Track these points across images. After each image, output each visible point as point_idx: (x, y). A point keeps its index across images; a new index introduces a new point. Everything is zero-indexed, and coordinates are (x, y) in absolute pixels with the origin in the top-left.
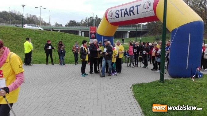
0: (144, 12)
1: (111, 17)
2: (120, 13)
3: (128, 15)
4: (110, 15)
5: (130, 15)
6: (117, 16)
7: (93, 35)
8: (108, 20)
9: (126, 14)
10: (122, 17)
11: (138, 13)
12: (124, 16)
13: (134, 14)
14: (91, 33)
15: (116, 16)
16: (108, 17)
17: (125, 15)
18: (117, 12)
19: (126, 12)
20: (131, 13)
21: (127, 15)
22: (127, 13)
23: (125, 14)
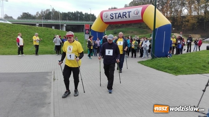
0: (134, 17)
1: (107, 18)
2: (114, 15)
3: (121, 18)
4: (105, 16)
5: (123, 18)
6: (112, 18)
7: (87, 31)
8: (103, 20)
9: (120, 17)
10: (116, 18)
11: (129, 17)
12: (118, 18)
13: (126, 17)
15: (111, 18)
16: (104, 18)
18: (112, 15)
19: (119, 16)
20: (124, 16)
21: (120, 18)
22: (121, 16)
23: (118, 17)
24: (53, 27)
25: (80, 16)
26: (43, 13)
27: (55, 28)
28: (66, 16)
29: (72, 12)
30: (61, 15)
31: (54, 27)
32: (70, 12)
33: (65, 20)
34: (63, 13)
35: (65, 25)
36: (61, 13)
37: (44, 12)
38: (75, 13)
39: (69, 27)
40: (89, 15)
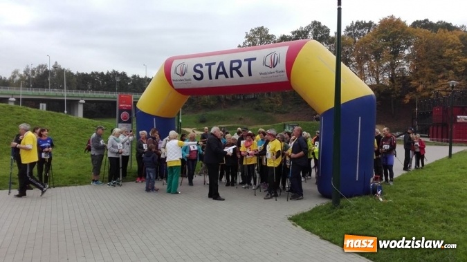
0: (265, 74)
1: (182, 78)
2: (205, 70)
3: (227, 77)
4: (179, 72)
5: (232, 76)
6: (198, 76)
7: (124, 114)
8: (173, 83)
9: (221, 73)
10: (210, 78)
11: (250, 74)
12: (217, 77)
13: (241, 75)
14: (121, 110)
15: (194, 76)
16: (174, 76)
17: (219, 76)
18: (198, 68)
19: (221, 70)
20: (234, 72)
21: (223, 76)
22: (224, 73)
23: (218, 73)
24: (43, 106)
25: (120, 82)
26: (30, 73)
27: (48, 109)
28: (86, 81)
29: (102, 73)
30: (75, 80)
31: (45, 105)
32: (97, 73)
33: (85, 89)
34: (78, 73)
35: (83, 101)
36: (75, 73)
37: (33, 72)
38: (108, 74)
39: (94, 105)
40: (142, 79)
